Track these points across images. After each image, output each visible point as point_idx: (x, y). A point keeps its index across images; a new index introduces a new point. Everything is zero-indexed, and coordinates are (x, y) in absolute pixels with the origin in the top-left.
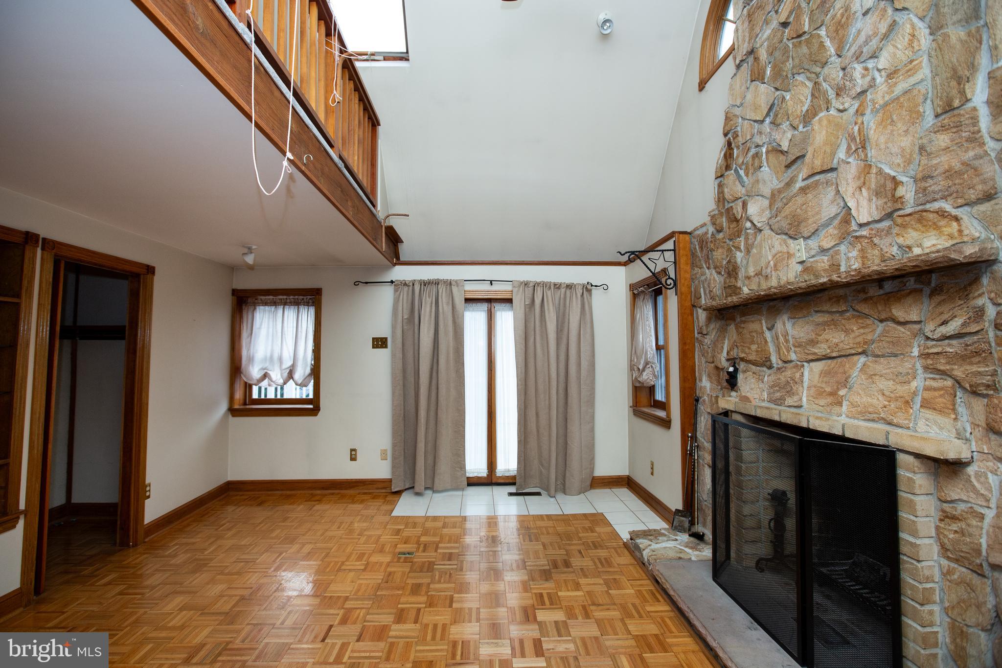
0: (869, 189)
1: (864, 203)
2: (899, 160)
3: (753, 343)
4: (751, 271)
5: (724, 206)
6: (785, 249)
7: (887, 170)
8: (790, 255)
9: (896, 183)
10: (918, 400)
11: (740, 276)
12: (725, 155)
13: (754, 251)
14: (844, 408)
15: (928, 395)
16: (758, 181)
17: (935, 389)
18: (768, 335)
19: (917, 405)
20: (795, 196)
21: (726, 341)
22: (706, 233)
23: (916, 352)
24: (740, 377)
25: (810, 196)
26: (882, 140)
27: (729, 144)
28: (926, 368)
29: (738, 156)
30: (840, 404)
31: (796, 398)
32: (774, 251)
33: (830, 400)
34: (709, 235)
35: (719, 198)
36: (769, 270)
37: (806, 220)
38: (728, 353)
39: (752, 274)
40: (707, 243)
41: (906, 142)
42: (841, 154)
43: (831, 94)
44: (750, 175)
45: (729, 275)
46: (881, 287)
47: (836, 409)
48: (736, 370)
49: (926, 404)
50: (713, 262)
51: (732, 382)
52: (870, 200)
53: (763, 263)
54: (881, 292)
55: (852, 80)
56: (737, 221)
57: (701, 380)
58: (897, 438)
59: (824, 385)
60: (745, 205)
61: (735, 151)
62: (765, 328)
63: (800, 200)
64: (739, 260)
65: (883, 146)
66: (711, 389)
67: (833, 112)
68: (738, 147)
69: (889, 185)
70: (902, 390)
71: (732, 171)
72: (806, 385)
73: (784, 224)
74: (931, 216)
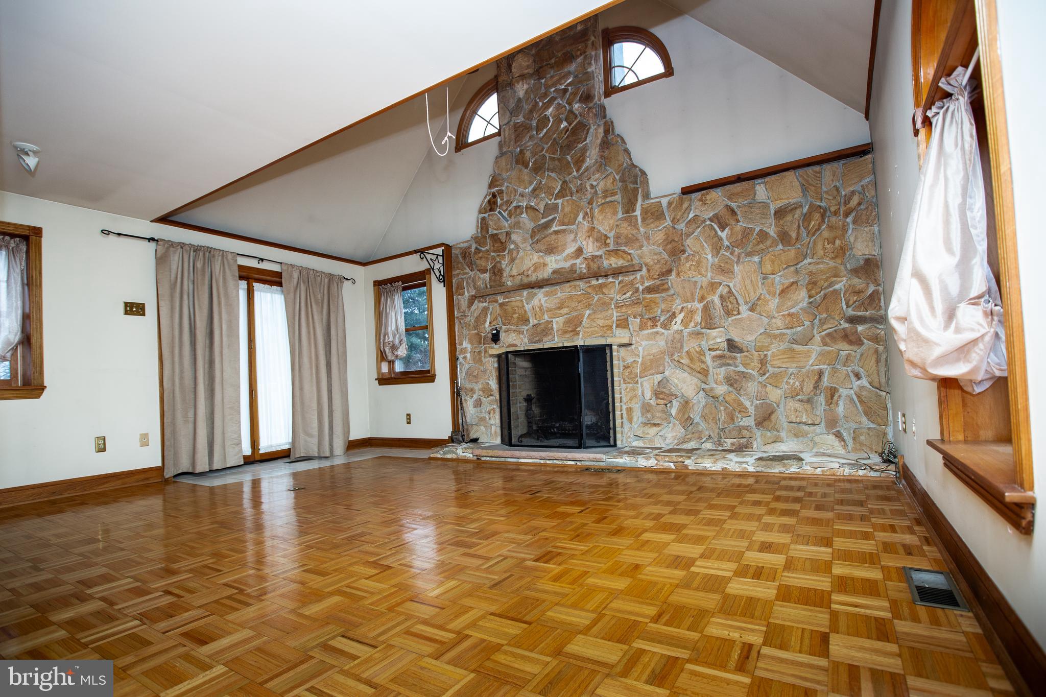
0: (593, 238)
1: (591, 244)
2: (607, 228)
3: (515, 313)
4: (514, 272)
5: (487, 232)
6: (542, 261)
7: (603, 231)
8: (545, 265)
9: (607, 237)
10: (615, 325)
11: (505, 275)
12: (489, 202)
13: (517, 261)
14: (581, 336)
15: (618, 322)
16: (519, 222)
17: (621, 320)
18: (527, 307)
19: (614, 327)
20: (551, 234)
21: (489, 316)
22: (469, 247)
23: (613, 307)
24: (502, 335)
25: (560, 236)
26: (600, 218)
27: (494, 196)
28: (617, 312)
29: (502, 205)
30: (578, 334)
31: (550, 337)
32: (533, 262)
33: (572, 334)
34: (473, 250)
35: (482, 228)
36: (530, 272)
37: (557, 247)
38: (490, 323)
39: (516, 274)
40: (470, 254)
41: (611, 222)
42: (580, 218)
43: (574, 190)
44: (513, 217)
45: (494, 273)
46: (597, 280)
47: (576, 337)
48: (498, 332)
49: (617, 326)
50: (477, 266)
51: (496, 338)
52: (593, 243)
53: (525, 268)
54: (598, 283)
55: (585, 187)
56: (502, 243)
57: (461, 344)
58: (609, 341)
59: (567, 328)
60: (508, 234)
61: (499, 200)
62: (525, 304)
63: (554, 237)
64: (504, 266)
65: (601, 220)
66: (471, 349)
67: (574, 198)
68: (502, 199)
69: (603, 238)
70: (607, 322)
71: (496, 213)
72: (555, 330)
73: (543, 248)
74: (620, 253)
